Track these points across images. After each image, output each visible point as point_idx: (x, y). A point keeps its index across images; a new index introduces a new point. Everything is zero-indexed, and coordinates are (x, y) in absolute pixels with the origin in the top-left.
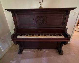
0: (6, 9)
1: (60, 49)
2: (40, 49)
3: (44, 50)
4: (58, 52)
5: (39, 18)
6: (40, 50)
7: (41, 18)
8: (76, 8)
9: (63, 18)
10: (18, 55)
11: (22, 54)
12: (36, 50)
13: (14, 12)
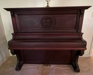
0: (4, 9)
1: (75, 64)
2: (46, 64)
3: (53, 66)
4: (73, 68)
5: (45, 19)
6: (47, 66)
7: (48, 19)
8: (91, 6)
9: (75, 19)
10: (16, 72)
11: (21, 70)
12: (42, 65)
13: (14, 12)
